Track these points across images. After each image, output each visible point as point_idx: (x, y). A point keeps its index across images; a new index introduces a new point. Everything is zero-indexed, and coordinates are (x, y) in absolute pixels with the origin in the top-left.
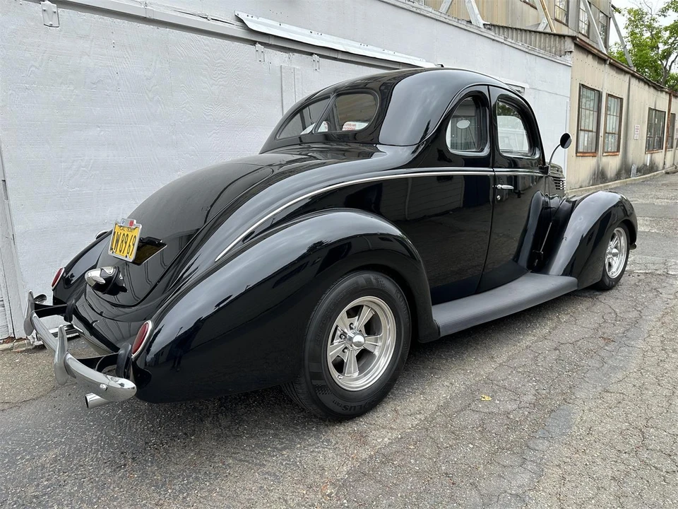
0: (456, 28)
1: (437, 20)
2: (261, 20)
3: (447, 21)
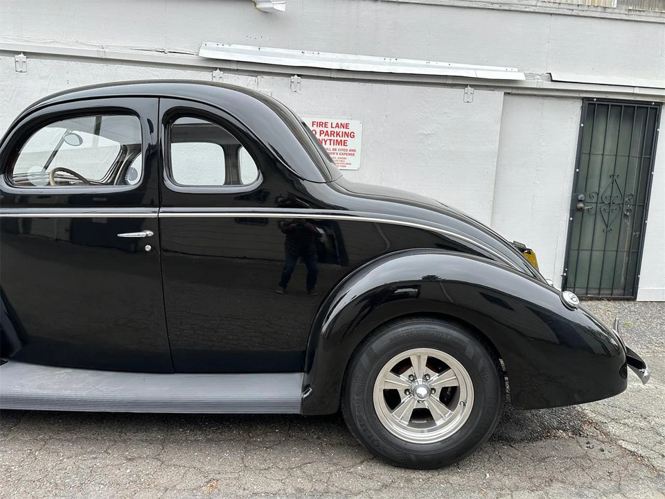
0: (602, 21)
1: (551, 14)
2: (233, 46)
3: (574, 13)
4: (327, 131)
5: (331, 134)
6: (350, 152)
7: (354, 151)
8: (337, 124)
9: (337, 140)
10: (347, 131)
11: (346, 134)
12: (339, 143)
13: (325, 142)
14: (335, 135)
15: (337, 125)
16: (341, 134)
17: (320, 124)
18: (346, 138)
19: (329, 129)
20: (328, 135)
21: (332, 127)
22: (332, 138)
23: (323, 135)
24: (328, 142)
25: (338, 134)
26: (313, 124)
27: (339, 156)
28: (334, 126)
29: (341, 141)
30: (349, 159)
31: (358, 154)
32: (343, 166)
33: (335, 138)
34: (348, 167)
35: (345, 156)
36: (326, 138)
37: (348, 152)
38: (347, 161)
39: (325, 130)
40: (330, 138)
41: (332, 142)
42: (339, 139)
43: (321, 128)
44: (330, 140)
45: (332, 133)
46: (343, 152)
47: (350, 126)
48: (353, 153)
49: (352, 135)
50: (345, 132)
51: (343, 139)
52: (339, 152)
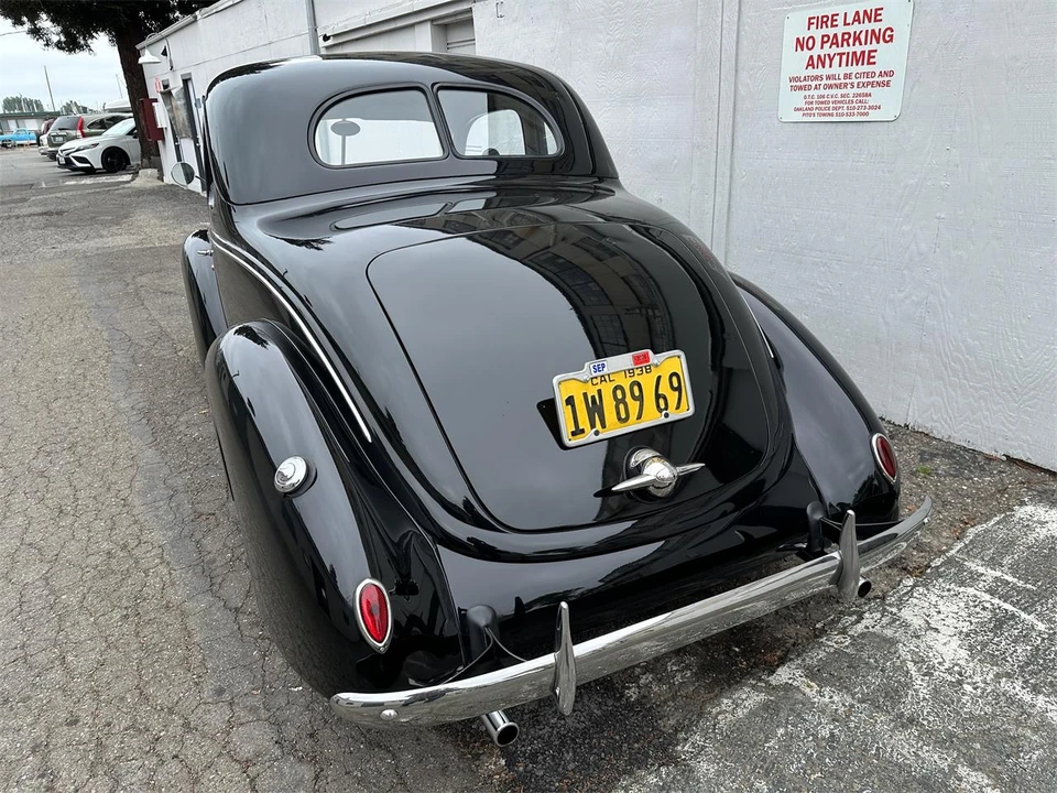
4: (835, 35)
5: (843, 40)
6: (881, 79)
7: (890, 74)
8: (857, 13)
9: (855, 53)
10: (876, 26)
11: (876, 36)
12: (857, 59)
13: (831, 60)
14: (851, 41)
15: (857, 19)
16: (863, 37)
17: (824, 21)
18: (874, 46)
19: (840, 30)
20: (837, 44)
21: (845, 24)
22: (845, 49)
23: (827, 46)
24: (837, 58)
25: (857, 38)
26: (810, 24)
27: (856, 90)
28: (849, 20)
29: (863, 53)
30: (878, 95)
31: (897, 81)
32: (863, 114)
33: (851, 49)
34: (873, 115)
35: (869, 89)
36: (835, 50)
37: (876, 79)
38: (871, 101)
39: (831, 32)
40: (840, 50)
41: (844, 57)
42: (858, 49)
43: (825, 31)
44: (841, 55)
45: (846, 38)
46: (866, 80)
47: (884, 15)
48: (886, 79)
49: (886, 36)
50: (873, 31)
51: (867, 48)
52: (856, 81)
